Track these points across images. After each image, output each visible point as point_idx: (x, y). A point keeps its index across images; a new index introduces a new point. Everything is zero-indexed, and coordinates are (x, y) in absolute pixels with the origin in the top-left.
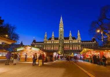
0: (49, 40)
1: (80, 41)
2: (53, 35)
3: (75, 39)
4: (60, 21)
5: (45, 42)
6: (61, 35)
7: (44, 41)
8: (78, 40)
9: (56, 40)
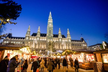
0: (33, 35)
1: (70, 41)
2: (39, 31)
3: (65, 37)
4: (49, 16)
5: (27, 38)
6: (50, 32)
7: (26, 36)
8: (68, 39)
9: (42, 36)
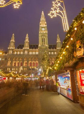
2: (27, 40)
9: (33, 48)
